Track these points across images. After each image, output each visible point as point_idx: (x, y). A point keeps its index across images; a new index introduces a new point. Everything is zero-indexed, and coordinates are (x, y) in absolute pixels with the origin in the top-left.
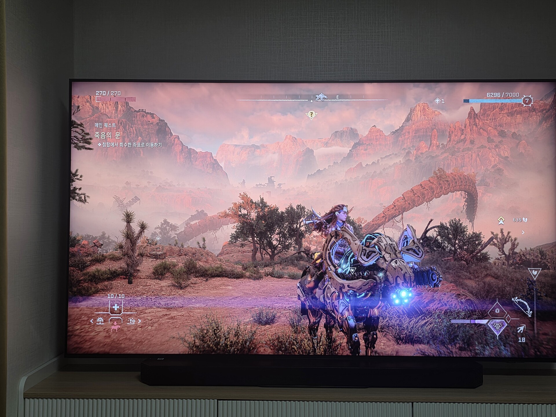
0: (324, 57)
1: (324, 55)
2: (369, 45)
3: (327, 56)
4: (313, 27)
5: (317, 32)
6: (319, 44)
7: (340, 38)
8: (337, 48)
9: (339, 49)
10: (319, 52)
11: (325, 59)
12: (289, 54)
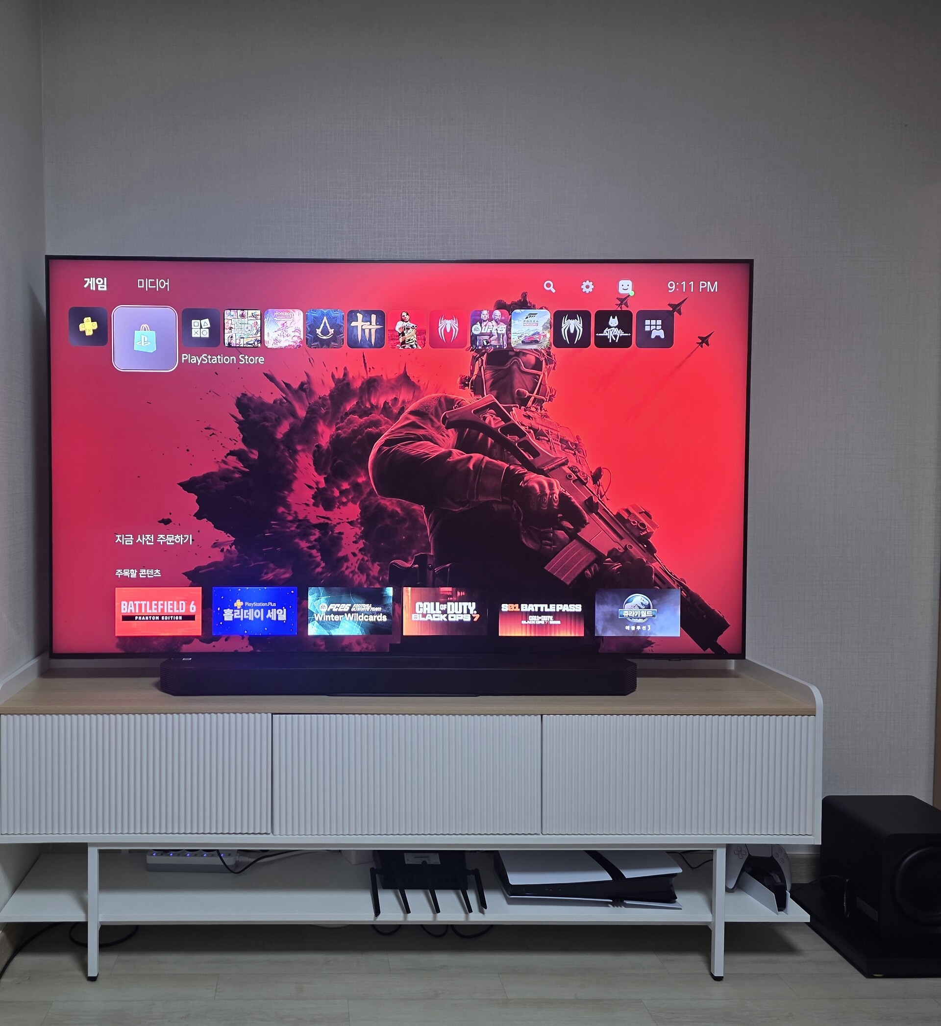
0: (414, 224)
1: (413, 220)
2: (479, 207)
3: (418, 221)
4: (399, 179)
5: (403, 187)
6: (407, 204)
7: (437, 195)
8: (432, 211)
9: (435, 211)
10: (407, 217)
11: (416, 226)
12: (363, 219)
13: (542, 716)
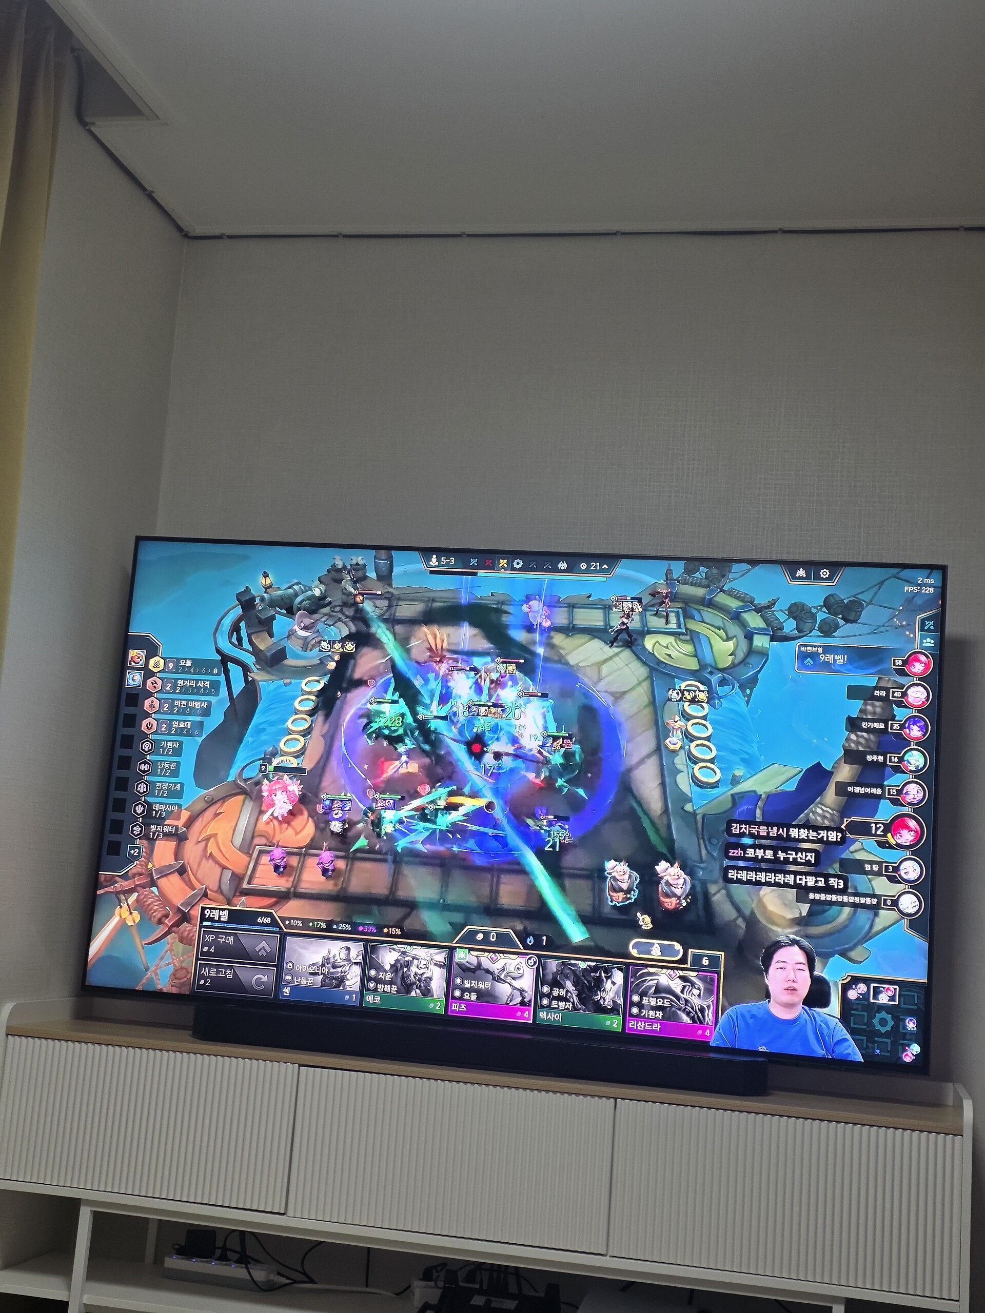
13: (616, 1099)
